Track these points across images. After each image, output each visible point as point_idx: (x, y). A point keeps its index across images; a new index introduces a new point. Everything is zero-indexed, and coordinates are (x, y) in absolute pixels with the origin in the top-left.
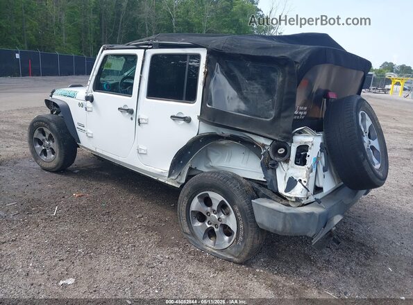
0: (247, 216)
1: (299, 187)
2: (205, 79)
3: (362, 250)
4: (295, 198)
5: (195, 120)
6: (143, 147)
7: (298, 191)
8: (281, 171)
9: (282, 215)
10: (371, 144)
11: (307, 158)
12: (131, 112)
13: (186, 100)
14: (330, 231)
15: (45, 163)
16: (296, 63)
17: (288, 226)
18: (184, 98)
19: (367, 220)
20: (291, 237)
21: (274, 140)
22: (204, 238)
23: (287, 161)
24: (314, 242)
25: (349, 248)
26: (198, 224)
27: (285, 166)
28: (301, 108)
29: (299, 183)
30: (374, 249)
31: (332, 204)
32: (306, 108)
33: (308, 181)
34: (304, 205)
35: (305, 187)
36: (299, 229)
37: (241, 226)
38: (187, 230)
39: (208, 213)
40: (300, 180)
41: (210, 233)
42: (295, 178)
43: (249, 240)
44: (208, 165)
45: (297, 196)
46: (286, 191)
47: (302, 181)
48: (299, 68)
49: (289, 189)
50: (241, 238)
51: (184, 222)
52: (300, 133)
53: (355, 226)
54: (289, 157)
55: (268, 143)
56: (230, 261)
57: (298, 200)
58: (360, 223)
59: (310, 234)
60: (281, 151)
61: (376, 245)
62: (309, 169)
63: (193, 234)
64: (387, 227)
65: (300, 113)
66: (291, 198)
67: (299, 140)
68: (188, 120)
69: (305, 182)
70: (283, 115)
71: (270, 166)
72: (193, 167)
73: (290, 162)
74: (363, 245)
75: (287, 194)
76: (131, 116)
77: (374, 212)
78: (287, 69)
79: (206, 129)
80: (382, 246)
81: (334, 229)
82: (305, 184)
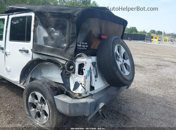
0: (53, 105)
1: (80, 87)
2: (34, 29)
3: (123, 118)
4: (79, 94)
5: (30, 52)
6: (8, 68)
7: (80, 90)
8: (72, 79)
9: (68, 104)
10: (125, 62)
11: (84, 71)
12: (2, 49)
13: (27, 41)
14: (98, 112)
16: (75, 16)
17: (72, 111)
18: (26, 40)
19: (130, 101)
20: (76, 117)
21: (67, 61)
22: (36, 118)
23: (74, 73)
24: (89, 119)
25: (117, 118)
26: (33, 109)
27: (73, 75)
28: (83, 43)
29: (80, 85)
30: (130, 118)
31: (101, 96)
32: (86, 43)
33: (85, 84)
34: (84, 97)
35: (83, 87)
36: (79, 112)
37: (50, 111)
38: (27, 113)
39: (37, 103)
40: (81, 83)
41: (38, 115)
42: (79, 82)
43: (55, 119)
44: (41, 76)
45: (80, 93)
46: (73, 90)
47: (82, 84)
48: (76, 19)
49: (75, 89)
50: (51, 118)
51: (26, 109)
52: (80, 56)
53: (123, 105)
54: (75, 70)
57: (80, 95)
58: (126, 103)
59: (87, 115)
60: (71, 67)
61: (131, 115)
62: (85, 77)
63: (30, 115)
64: (139, 104)
65: (83, 46)
66: (76, 94)
67: (79, 60)
68: (27, 52)
69: (83, 84)
70: (71, 46)
71: (66, 76)
72: (33, 77)
73: (75, 73)
74: (125, 116)
75: (74, 92)
76: (2, 51)
77: (135, 97)
79: (36, 56)
80: (135, 116)
81: (100, 111)
82: (83, 86)
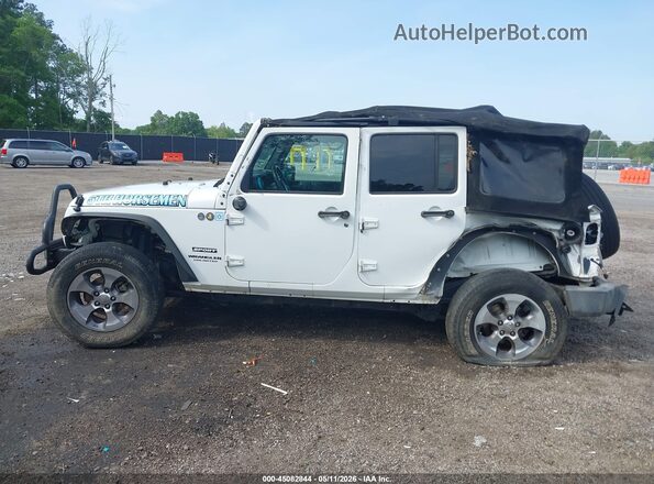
1: (594, 266)
5: (460, 213)
6: (370, 262)
7: (593, 270)
8: (573, 254)
12: (345, 215)
15: (102, 335)
29: (592, 263)
35: (599, 265)
38: (474, 352)
39: (499, 322)
40: (592, 259)
42: (588, 258)
47: (595, 260)
55: (558, 227)
56: (539, 365)
60: (571, 233)
68: (449, 214)
73: (583, 243)
76: (344, 222)
78: (573, 149)
79: (476, 223)
